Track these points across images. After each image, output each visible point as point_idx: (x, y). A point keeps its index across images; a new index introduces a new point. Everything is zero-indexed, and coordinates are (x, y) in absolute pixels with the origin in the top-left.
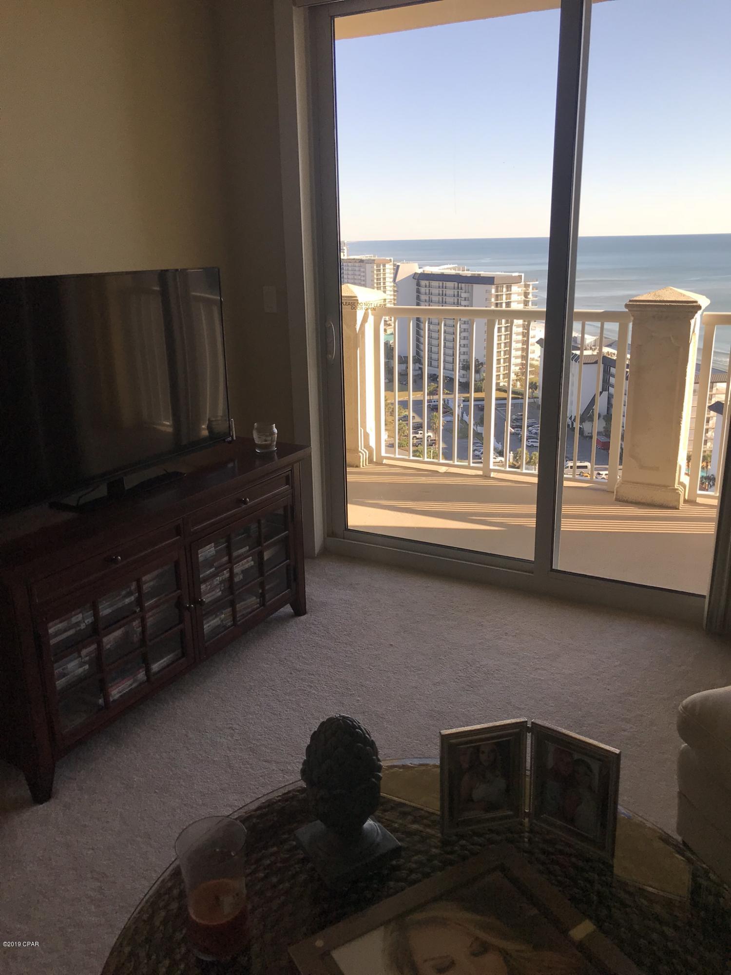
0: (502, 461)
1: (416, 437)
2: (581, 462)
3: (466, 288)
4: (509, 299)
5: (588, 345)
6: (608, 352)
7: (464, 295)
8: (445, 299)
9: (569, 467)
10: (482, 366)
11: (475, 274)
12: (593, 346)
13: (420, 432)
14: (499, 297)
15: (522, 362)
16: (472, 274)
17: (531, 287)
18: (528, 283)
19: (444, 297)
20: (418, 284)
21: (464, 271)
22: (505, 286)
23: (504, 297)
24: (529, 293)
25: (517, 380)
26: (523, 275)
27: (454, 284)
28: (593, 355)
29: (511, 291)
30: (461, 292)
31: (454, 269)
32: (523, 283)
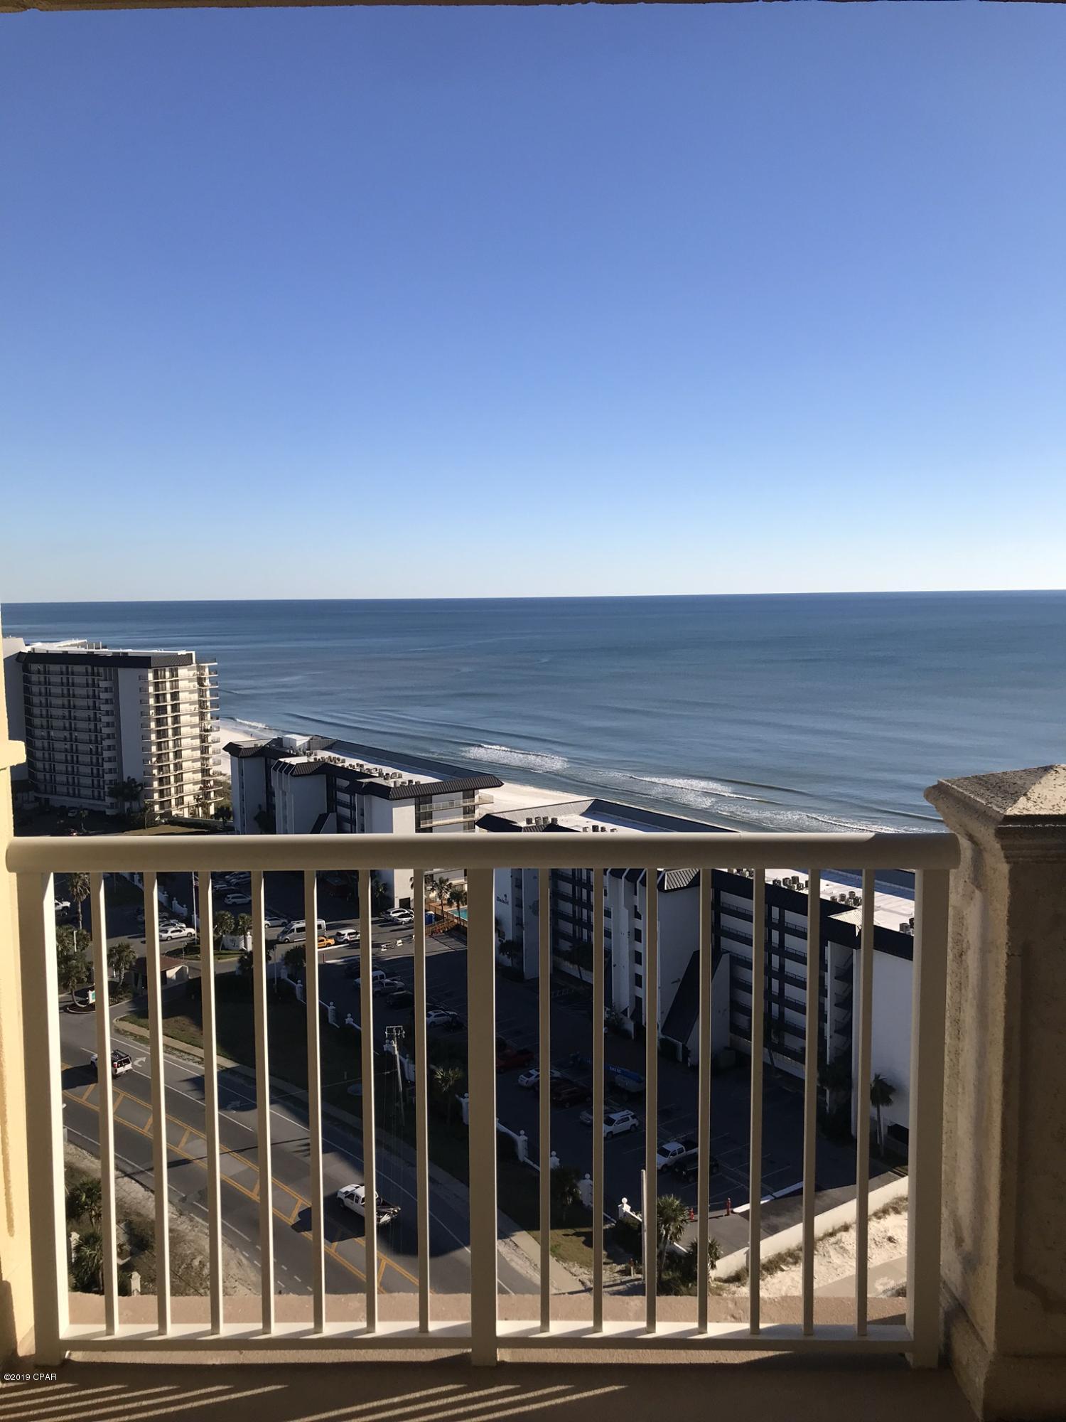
0: (191, 933)
3: (106, 674)
4: (176, 688)
5: (300, 749)
6: (330, 757)
7: (103, 684)
8: (73, 679)
9: (295, 930)
10: (142, 788)
11: (119, 653)
12: (307, 750)
14: (160, 685)
15: (204, 778)
16: (113, 653)
17: (207, 670)
18: (202, 665)
19: (71, 688)
20: (26, 669)
21: (99, 648)
22: (167, 669)
23: (168, 685)
24: (205, 678)
25: (197, 806)
26: (194, 653)
27: (86, 668)
28: (309, 763)
29: (177, 676)
30: (98, 680)
31: (83, 645)
32: (194, 665)
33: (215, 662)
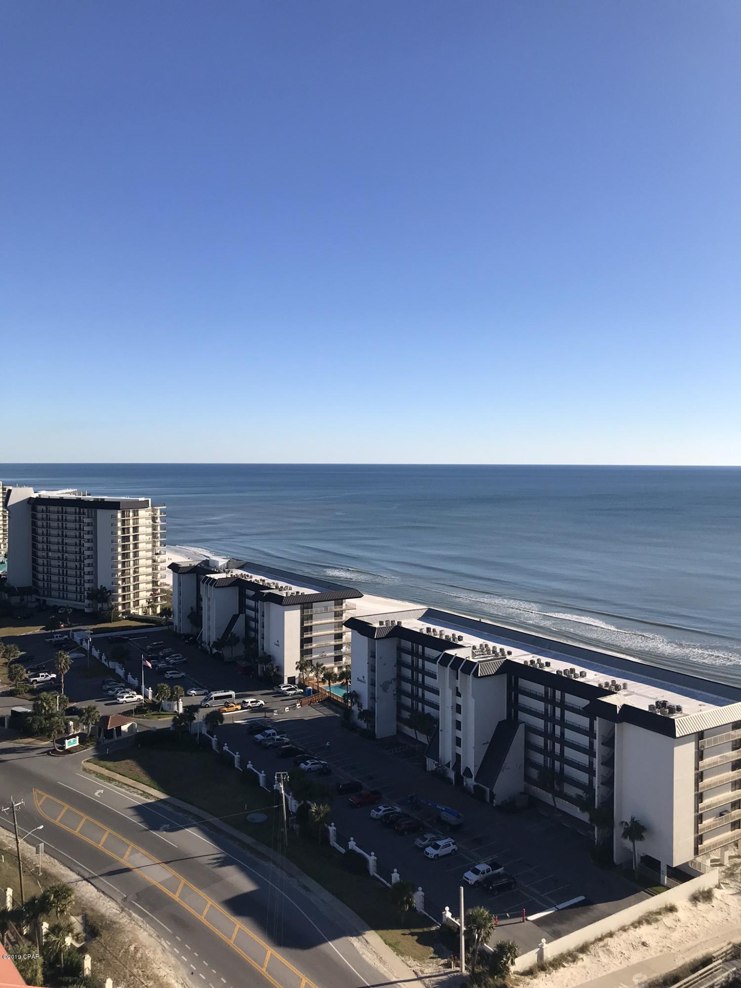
0: (140, 699)
1: (36, 680)
2: (225, 692)
3: (88, 514)
4: (136, 524)
5: (221, 568)
6: (242, 574)
7: (86, 520)
8: (66, 516)
9: (213, 698)
10: (111, 594)
11: (98, 499)
12: (226, 569)
13: (41, 674)
14: (126, 522)
15: (153, 587)
16: (94, 499)
17: (159, 511)
18: (156, 508)
19: (64, 523)
20: (34, 509)
21: (85, 495)
22: (131, 510)
23: (131, 522)
24: (157, 517)
25: (148, 607)
26: (150, 499)
27: (76, 509)
28: (227, 578)
29: (138, 516)
30: (83, 517)
31: (74, 493)
32: (150, 508)
33: (165, 506)
